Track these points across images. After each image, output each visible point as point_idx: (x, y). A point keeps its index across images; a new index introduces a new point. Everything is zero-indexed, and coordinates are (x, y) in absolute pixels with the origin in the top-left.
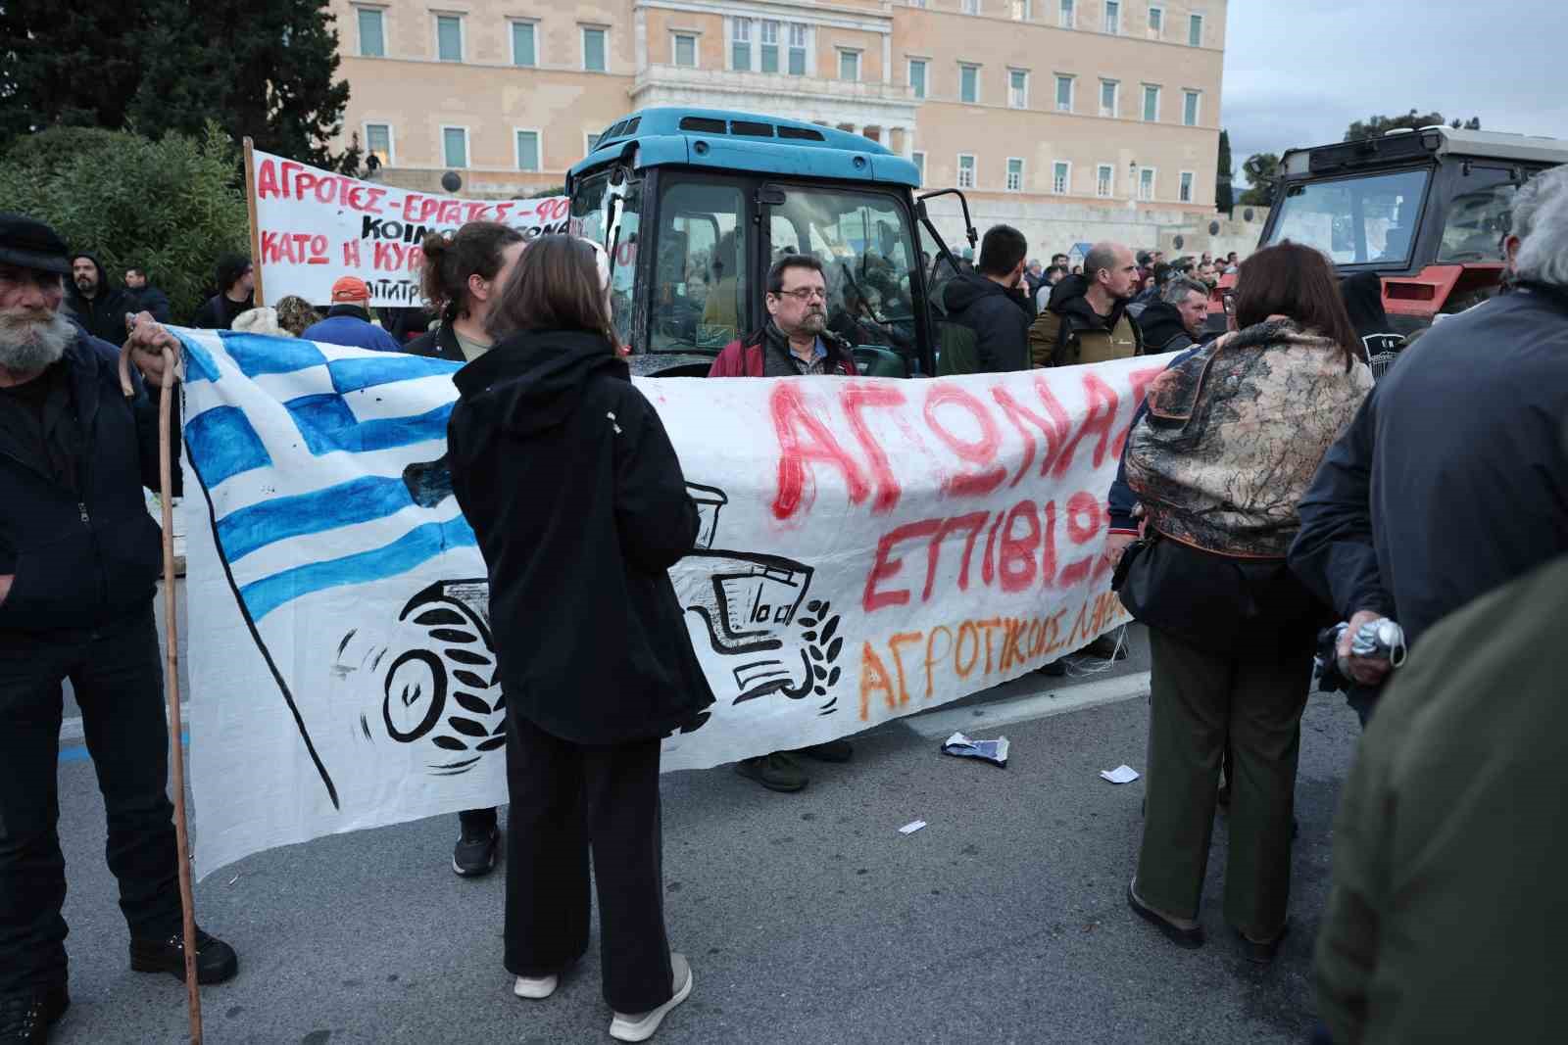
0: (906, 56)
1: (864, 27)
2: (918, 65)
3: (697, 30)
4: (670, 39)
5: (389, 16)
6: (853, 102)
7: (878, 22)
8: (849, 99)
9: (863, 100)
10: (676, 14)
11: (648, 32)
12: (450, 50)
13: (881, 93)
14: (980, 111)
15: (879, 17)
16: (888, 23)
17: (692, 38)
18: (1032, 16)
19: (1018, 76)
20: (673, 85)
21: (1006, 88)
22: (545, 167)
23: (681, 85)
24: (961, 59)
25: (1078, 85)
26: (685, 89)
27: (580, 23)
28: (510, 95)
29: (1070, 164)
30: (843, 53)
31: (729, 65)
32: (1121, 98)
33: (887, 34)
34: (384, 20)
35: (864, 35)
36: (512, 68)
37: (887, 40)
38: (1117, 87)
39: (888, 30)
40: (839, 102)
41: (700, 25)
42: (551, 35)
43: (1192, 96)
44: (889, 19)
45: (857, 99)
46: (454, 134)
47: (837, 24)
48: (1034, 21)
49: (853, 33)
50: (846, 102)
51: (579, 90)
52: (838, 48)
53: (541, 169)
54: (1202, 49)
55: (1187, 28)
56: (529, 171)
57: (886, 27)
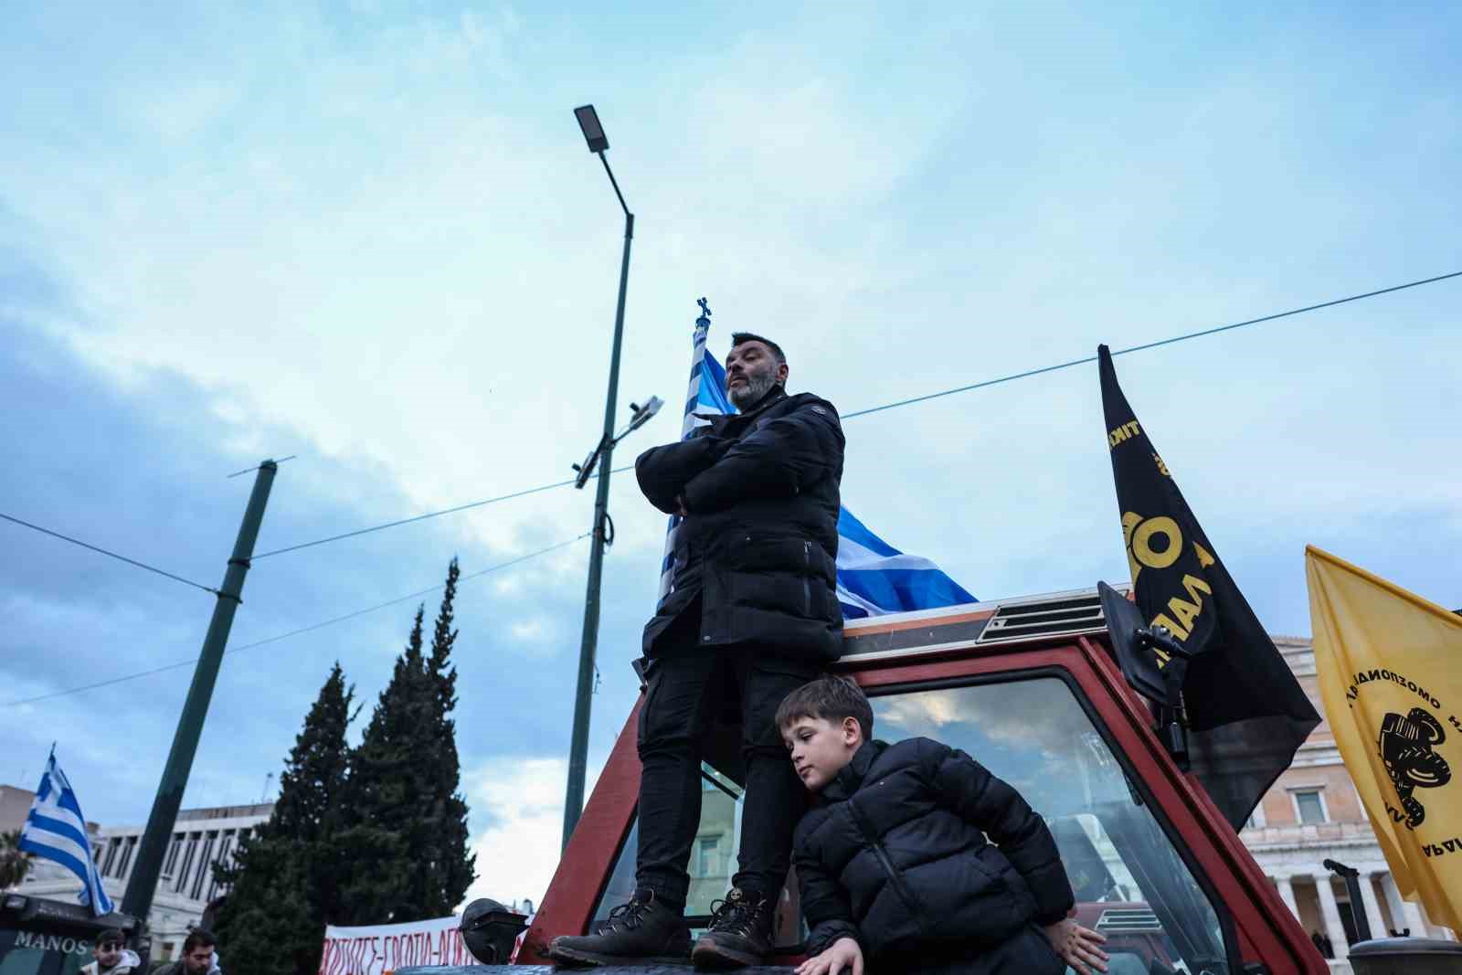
6: (1301, 849)
8: (1295, 846)
9: (1313, 845)
13: (1341, 833)
30: (1298, 795)
35: (1321, 770)
40: (1282, 851)
45: (1304, 845)
50: (1290, 850)
52: (1289, 790)
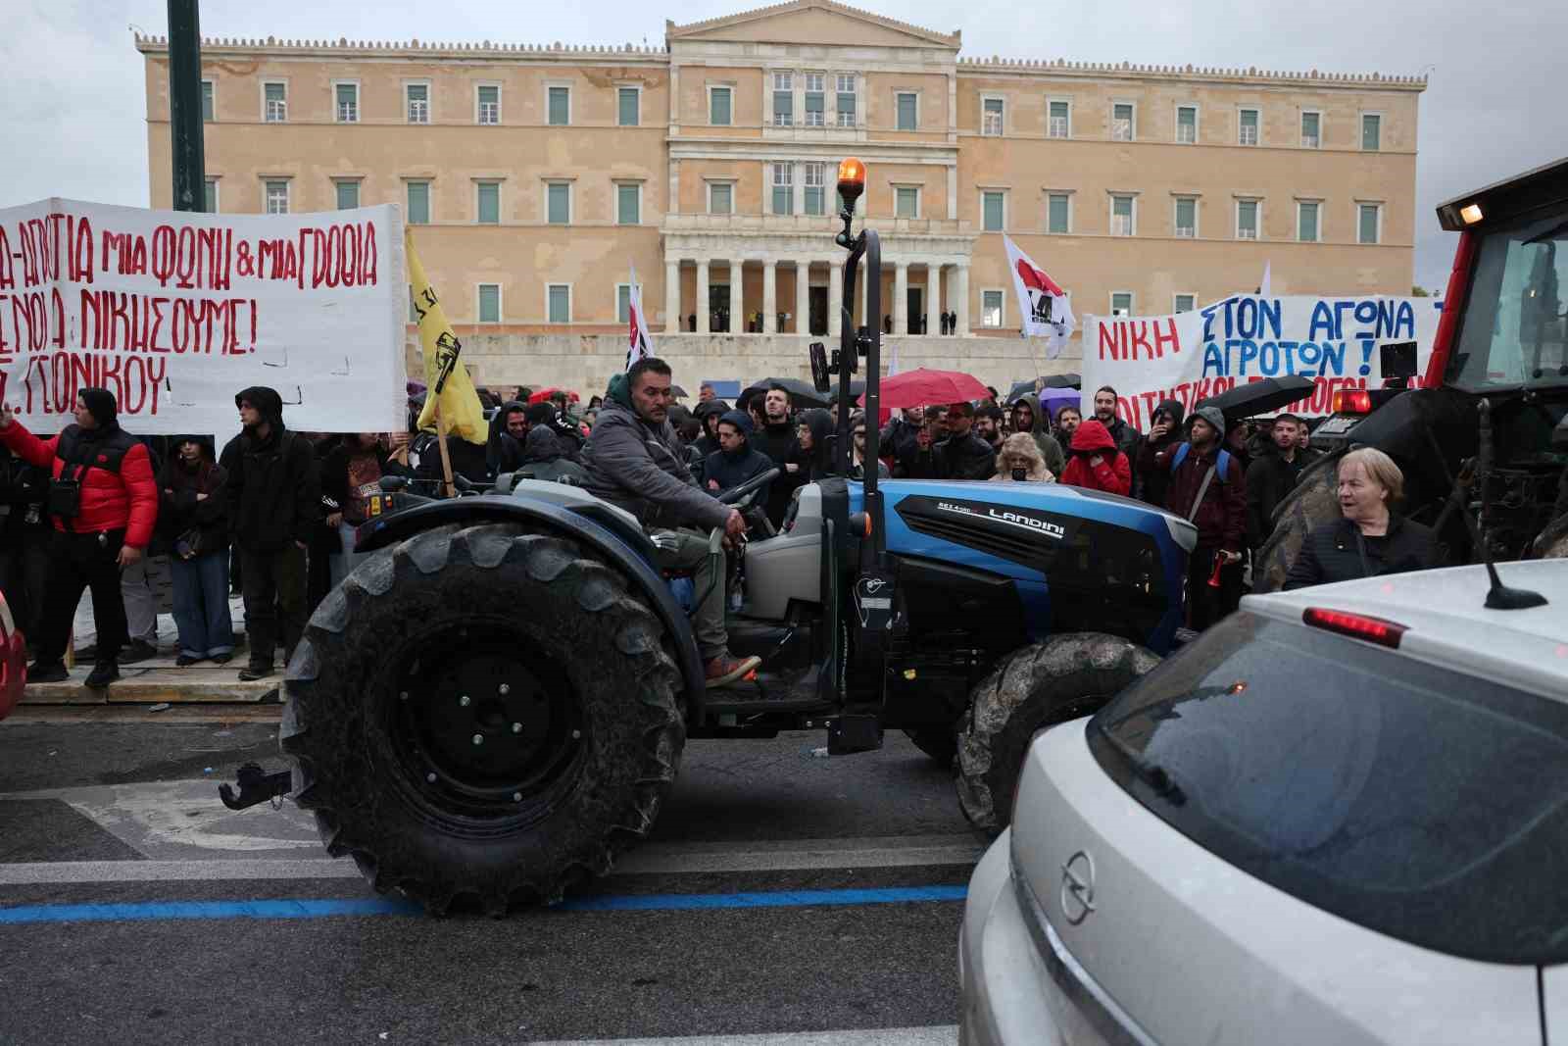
0: (978, 188)
1: (925, 161)
2: (994, 197)
3: (735, 177)
4: (704, 188)
5: (434, 187)
7: (942, 154)
10: (713, 164)
11: (681, 184)
12: (488, 213)
14: (1072, 242)
15: (941, 150)
16: (953, 155)
17: (729, 186)
18: (1139, 132)
19: (1123, 202)
20: (686, 233)
21: (1108, 213)
22: (576, 318)
23: (695, 232)
24: (1047, 187)
25: (1203, 205)
26: (699, 236)
27: (614, 180)
28: (544, 251)
29: (1196, 296)
30: (899, 189)
31: (768, 210)
32: (1265, 217)
33: (952, 166)
34: (430, 192)
35: (924, 169)
36: (545, 227)
37: (952, 174)
38: (1259, 206)
39: (954, 162)
41: (737, 172)
42: (586, 193)
43: (1370, 210)
44: (956, 150)
46: (489, 291)
47: (890, 161)
48: (1143, 139)
49: (908, 168)
51: (611, 244)
52: (893, 185)
53: (571, 322)
54: (1382, 153)
55: (1359, 131)
56: (558, 323)
57: (951, 159)
